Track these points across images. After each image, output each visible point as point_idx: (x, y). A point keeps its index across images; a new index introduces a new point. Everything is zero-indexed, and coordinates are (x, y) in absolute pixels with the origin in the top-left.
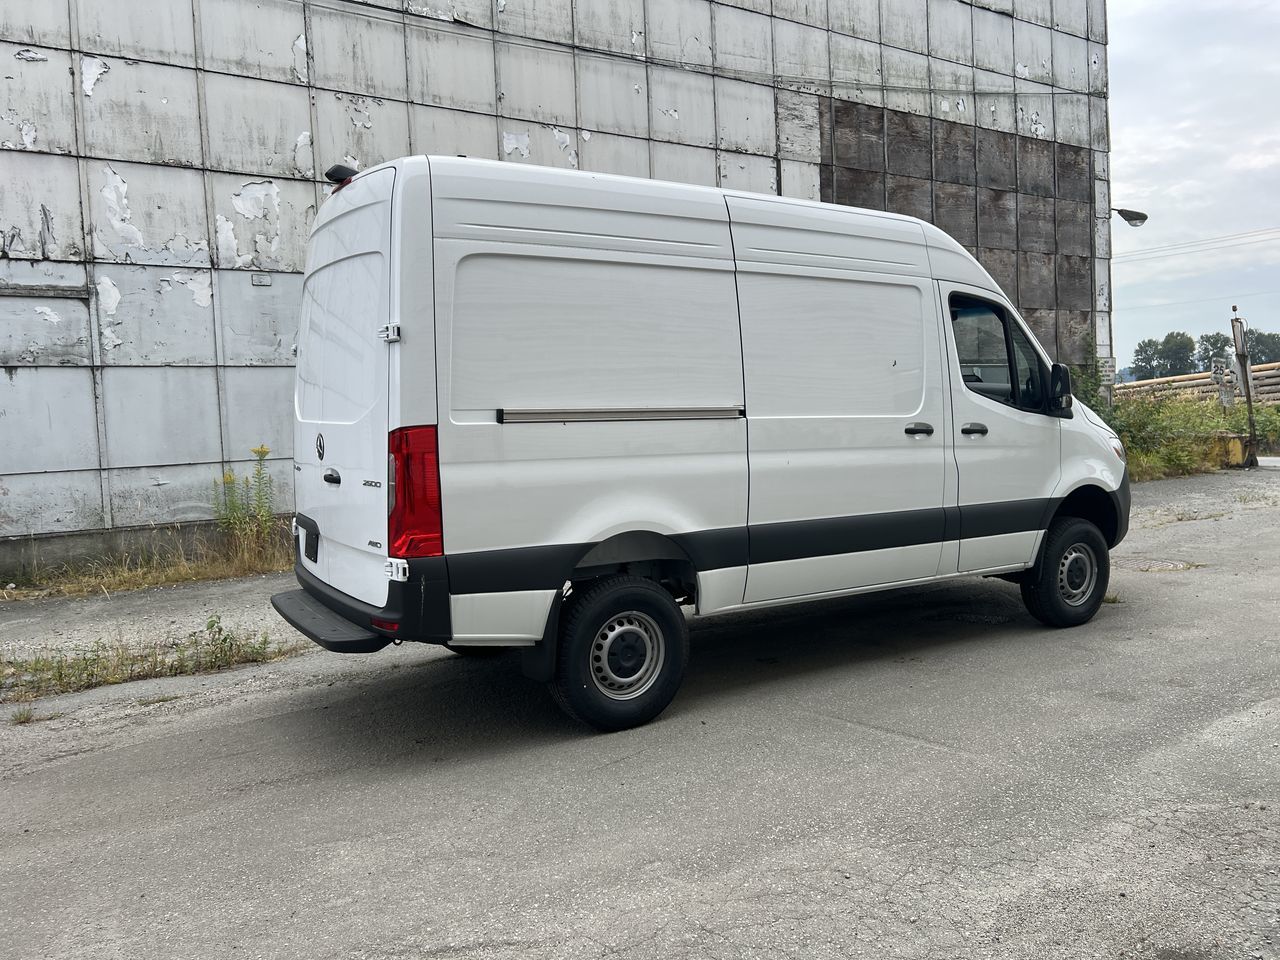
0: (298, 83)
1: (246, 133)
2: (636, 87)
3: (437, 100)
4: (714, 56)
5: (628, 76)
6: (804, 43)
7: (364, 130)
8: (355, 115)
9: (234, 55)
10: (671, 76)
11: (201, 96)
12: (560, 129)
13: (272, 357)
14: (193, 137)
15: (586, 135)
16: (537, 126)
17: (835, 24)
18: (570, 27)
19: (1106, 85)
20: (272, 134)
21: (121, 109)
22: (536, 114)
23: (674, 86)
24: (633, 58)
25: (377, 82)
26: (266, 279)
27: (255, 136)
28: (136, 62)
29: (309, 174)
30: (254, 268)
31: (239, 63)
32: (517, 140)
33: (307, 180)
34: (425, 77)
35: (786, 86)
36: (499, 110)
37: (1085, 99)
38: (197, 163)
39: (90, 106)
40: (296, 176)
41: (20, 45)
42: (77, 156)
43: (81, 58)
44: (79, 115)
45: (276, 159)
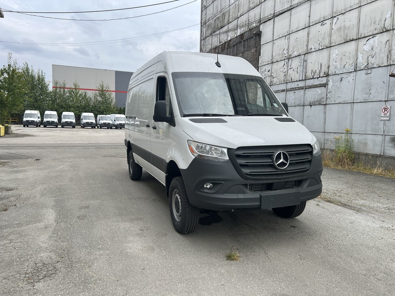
1: (370, 21)
11: (359, 15)
13: (368, 98)
14: (355, 30)
20: (378, 18)
21: (339, 29)
26: (369, 72)
27: (373, 22)
28: (344, 13)
29: (389, 28)
30: (366, 68)
33: (388, 31)
38: (355, 38)
39: (333, 31)
40: (384, 31)
41: (322, 22)
42: (329, 47)
43: (333, 19)
44: (330, 35)
45: (378, 27)
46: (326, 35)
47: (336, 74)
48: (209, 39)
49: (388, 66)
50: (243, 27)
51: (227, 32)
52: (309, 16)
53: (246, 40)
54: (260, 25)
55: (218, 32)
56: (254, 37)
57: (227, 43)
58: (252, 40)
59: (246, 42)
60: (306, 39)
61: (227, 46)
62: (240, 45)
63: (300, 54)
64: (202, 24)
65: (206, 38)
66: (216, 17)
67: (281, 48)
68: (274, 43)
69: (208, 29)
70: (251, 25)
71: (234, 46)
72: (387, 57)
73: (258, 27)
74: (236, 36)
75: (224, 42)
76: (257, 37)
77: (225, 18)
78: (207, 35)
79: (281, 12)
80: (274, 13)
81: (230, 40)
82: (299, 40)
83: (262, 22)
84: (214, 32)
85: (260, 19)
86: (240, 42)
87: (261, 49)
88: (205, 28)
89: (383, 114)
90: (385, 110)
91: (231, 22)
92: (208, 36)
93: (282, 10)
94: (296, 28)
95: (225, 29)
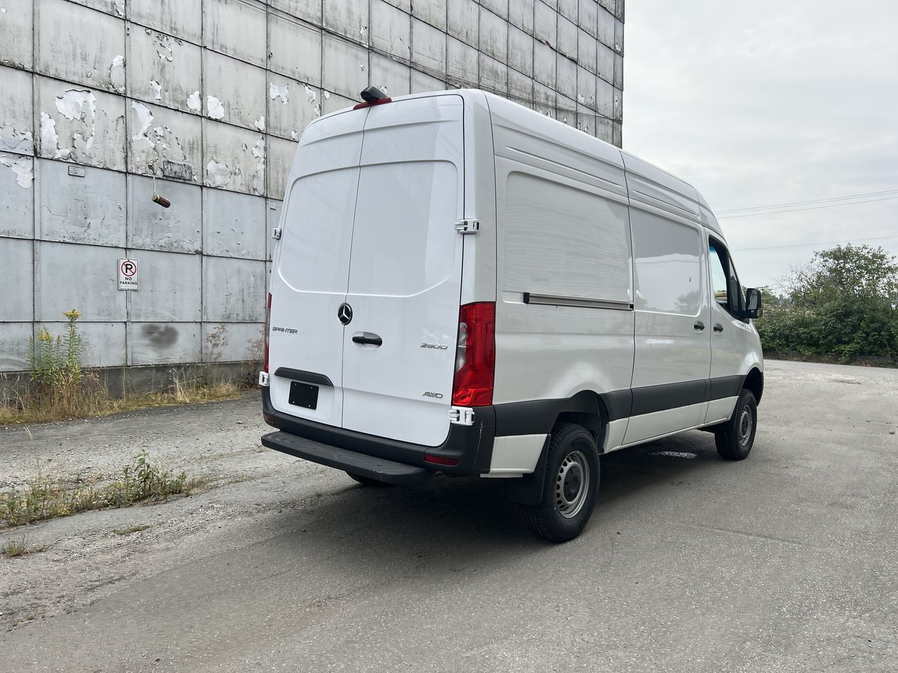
0: (116, 15)
1: (71, 48)
2: (362, 66)
3: (224, 49)
4: (411, 54)
5: (357, 57)
6: (464, 56)
7: (167, 62)
8: (160, 48)
10: (384, 62)
11: (36, 11)
12: (310, 87)
13: (82, 236)
14: (26, 45)
15: (327, 95)
16: (294, 82)
17: (483, 47)
18: (320, 13)
19: (622, 116)
20: (92, 52)
22: (294, 73)
23: (386, 70)
24: (360, 45)
25: (179, 26)
27: (78, 51)
29: (121, 90)
30: (71, 161)
32: (280, 90)
33: (119, 95)
34: (216, 29)
35: (453, 83)
36: (269, 65)
37: (611, 122)
38: (28, 66)
40: (110, 90)
45: (95, 73)
49: (127, 173)
72: (124, 155)
89: (122, 278)
90: (127, 268)
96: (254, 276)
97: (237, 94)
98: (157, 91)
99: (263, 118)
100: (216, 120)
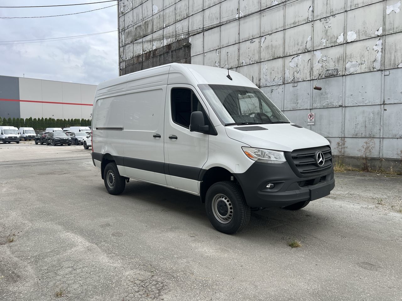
0: (309, 21)
1: (294, 43)
3: (357, 6)
7: (328, 28)
8: (326, 24)
9: (292, 22)
11: (284, 37)
13: (295, 107)
14: (281, 49)
20: (300, 40)
21: (267, 47)
25: (334, 10)
26: (296, 85)
27: (296, 43)
28: (271, 34)
29: (310, 49)
30: (293, 82)
31: (293, 23)
32: (394, 7)
33: (309, 51)
38: (282, 56)
39: (262, 49)
40: (306, 51)
41: (251, 40)
42: (259, 62)
43: (261, 38)
44: (260, 52)
45: (301, 48)
46: (256, 51)
47: (267, 86)
48: (129, 47)
49: (311, 80)
50: (170, 38)
51: (151, 41)
52: (239, 34)
53: (174, 50)
54: (189, 37)
55: (140, 40)
56: (183, 48)
57: (152, 52)
58: (181, 51)
59: (174, 53)
60: (237, 54)
61: (152, 55)
62: (167, 55)
63: (232, 67)
64: (120, 31)
65: (125, 45)
66: (137, 25)
67: (213, 61)
68: (204, 56)
69: (127, 37)
70: (179, 36)
71: (160, 55)
72: (309, 73)
73: (187, 39)
74: (162, 46)
75: (148, 51)
76: (186, 49)
77: (148, 27)
78: (127, 42)
79: (210, 27)
80: (203, 28)
81: (156, 50)
82: (230, 54)
83: (191, 35)
84: (136, 40)
85: (189, 32)
86: (168, 53)
87: (191, 60)
88: (124, 35)
89: (309, 120)
90: (311, 117)
91: (155, 32)
92: (128, 44)
93: (211, 26)
94: (227, 44)
95: (149, 38)
96: (373, 113)
97: (364, 23)
98: (324, 43)
99: (381, 28)
100: (352, 42)
